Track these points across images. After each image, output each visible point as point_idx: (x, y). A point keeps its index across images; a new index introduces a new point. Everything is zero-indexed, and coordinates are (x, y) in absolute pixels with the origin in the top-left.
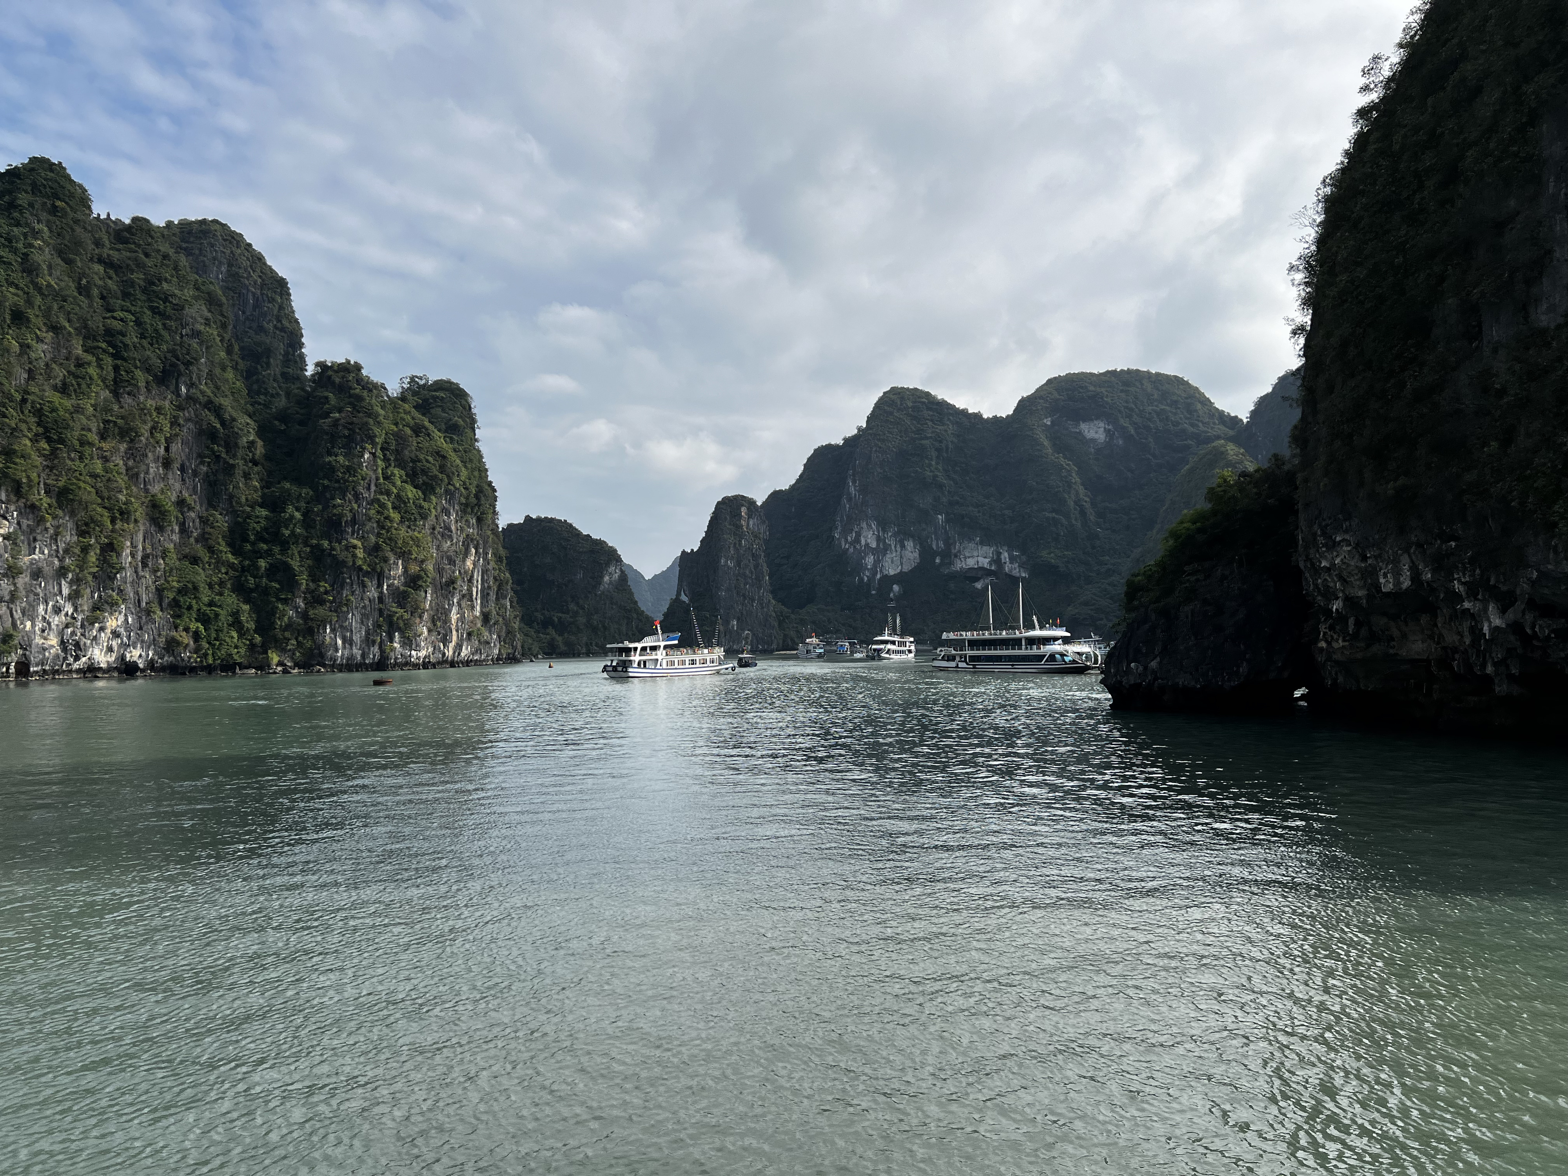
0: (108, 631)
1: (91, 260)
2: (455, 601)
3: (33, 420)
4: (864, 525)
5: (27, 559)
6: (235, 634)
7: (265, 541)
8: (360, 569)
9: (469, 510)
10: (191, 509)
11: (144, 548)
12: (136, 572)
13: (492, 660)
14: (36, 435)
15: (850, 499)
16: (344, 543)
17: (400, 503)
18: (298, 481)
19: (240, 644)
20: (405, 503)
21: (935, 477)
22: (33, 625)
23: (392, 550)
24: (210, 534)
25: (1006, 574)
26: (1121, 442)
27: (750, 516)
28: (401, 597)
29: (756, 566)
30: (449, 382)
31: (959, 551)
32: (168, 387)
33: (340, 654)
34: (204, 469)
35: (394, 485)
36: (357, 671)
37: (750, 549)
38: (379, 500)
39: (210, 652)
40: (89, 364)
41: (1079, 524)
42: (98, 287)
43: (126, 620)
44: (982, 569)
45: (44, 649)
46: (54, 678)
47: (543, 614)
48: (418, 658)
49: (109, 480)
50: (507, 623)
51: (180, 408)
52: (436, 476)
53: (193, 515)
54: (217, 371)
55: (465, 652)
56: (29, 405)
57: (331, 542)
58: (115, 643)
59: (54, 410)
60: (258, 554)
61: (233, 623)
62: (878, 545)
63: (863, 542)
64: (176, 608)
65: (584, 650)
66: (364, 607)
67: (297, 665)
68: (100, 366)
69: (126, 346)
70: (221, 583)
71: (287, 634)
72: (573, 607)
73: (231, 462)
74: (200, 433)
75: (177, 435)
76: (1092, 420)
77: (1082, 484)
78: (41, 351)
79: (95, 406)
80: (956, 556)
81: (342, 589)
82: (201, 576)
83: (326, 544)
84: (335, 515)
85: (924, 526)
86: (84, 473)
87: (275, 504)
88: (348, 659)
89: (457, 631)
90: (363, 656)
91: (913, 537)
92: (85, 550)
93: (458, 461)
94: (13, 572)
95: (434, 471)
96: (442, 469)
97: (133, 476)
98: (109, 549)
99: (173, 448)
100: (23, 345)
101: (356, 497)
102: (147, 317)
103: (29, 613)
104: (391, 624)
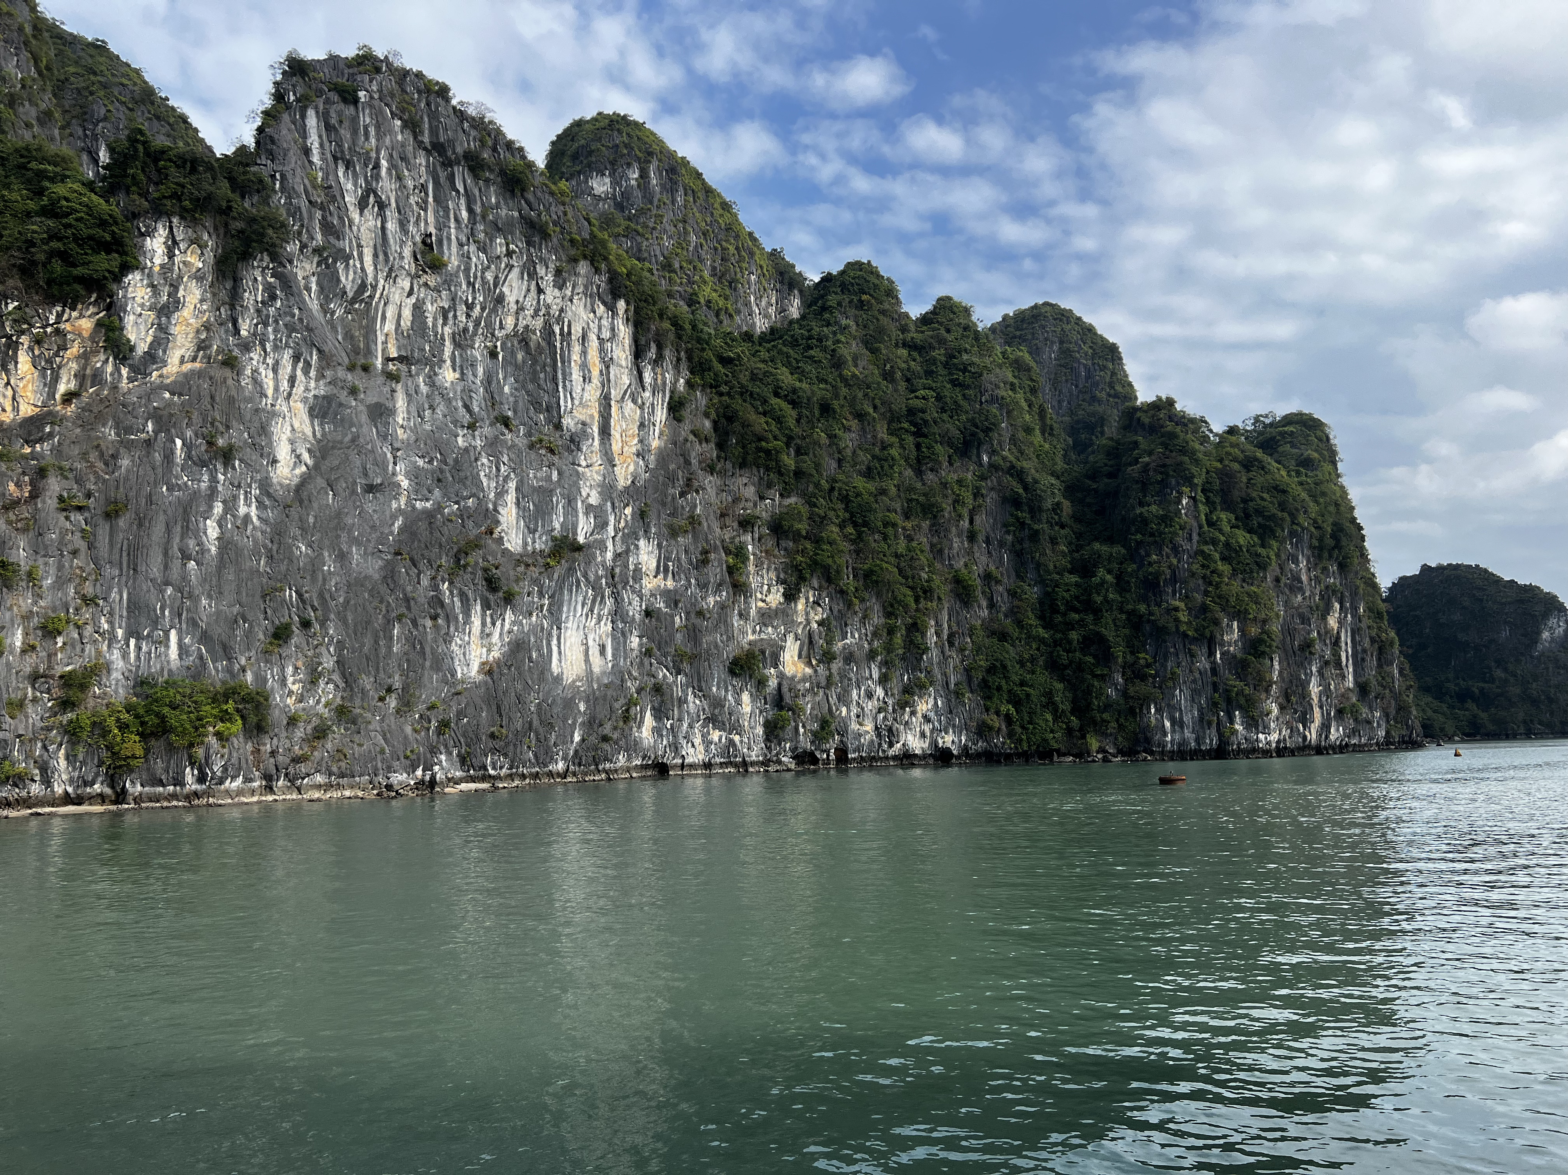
0: (919, 715)
1: (897, 345)
2: (1314, 669)
3: (840, 506)
5: (840, 644)
6: (1049, 717)
7: (1077, 611)
8: (1185, 635)
9: (1326, 555)
10: (998, 582)
11: (949, 627)
12: (942, 652)
13: (1377, 744)
14: (844, 521)
16: (1164, 606)
17: (1230, 554)
18: (1110, 540)
19: (1056, 728)
20: (1236, 551)
22: (849, 710)
23: (1224, 610)
24: (1018, 607)
28: (1240, 667)
30: (1300, 414)
32: (970, 459)
33: (1169, 738)
34: (1010, 538)
35: (1220, 531)
36: (1192, 759)
38: (1203, 552)
39: (1024, 737)
40: (891, 446)
42: (902, 371)
43: (936, 703)
45: (860, 735)
46: (871, 766)
47: (1456, 685)
48: (1269, 743)
49: (912, 558)
50: (1396, 696)
51: (983, 478)
52: (1274, 515)
53: (1001, 589)
54: (1021, 435)
55: (1336, 734)
56: (836, 493)
57: (1149, 606)
58: (927, 728)
59: (858, 495)
60: (1070, 626)
61: (1048, 704)
64: (986, 690)
65: (1522, 730)
66: (1194, 681)
67: (1121, 752)
68: (902, 447)
69: (926, 422)
70: (1033, 660)
71: (1106, 716)
72: (1499, 673)
73: (1036, 527)
74: (1005, 500)
75: (980, 506)
78: (849, 440)
79: (898, 487)
81: (1166, 660)
82: (1011, 653)
83: (1142, 608)
84: (1151, 573)
86: (888, 554)
87: (1084, 569)
88: (1179, 745)
89: (1321, 707)
90: (1197, 740)
92: (891, 631)
93: (1304, 495)
94: (828, 657)
95: (1274, 510)
96: (1282, 507)
97: (938, 552)
98: (915, 628)
99: (978, 519)
100: (832, 437)
101: (1176, 550)
102: (948, 391)
103: (844, 699)
104: (1229, 701)
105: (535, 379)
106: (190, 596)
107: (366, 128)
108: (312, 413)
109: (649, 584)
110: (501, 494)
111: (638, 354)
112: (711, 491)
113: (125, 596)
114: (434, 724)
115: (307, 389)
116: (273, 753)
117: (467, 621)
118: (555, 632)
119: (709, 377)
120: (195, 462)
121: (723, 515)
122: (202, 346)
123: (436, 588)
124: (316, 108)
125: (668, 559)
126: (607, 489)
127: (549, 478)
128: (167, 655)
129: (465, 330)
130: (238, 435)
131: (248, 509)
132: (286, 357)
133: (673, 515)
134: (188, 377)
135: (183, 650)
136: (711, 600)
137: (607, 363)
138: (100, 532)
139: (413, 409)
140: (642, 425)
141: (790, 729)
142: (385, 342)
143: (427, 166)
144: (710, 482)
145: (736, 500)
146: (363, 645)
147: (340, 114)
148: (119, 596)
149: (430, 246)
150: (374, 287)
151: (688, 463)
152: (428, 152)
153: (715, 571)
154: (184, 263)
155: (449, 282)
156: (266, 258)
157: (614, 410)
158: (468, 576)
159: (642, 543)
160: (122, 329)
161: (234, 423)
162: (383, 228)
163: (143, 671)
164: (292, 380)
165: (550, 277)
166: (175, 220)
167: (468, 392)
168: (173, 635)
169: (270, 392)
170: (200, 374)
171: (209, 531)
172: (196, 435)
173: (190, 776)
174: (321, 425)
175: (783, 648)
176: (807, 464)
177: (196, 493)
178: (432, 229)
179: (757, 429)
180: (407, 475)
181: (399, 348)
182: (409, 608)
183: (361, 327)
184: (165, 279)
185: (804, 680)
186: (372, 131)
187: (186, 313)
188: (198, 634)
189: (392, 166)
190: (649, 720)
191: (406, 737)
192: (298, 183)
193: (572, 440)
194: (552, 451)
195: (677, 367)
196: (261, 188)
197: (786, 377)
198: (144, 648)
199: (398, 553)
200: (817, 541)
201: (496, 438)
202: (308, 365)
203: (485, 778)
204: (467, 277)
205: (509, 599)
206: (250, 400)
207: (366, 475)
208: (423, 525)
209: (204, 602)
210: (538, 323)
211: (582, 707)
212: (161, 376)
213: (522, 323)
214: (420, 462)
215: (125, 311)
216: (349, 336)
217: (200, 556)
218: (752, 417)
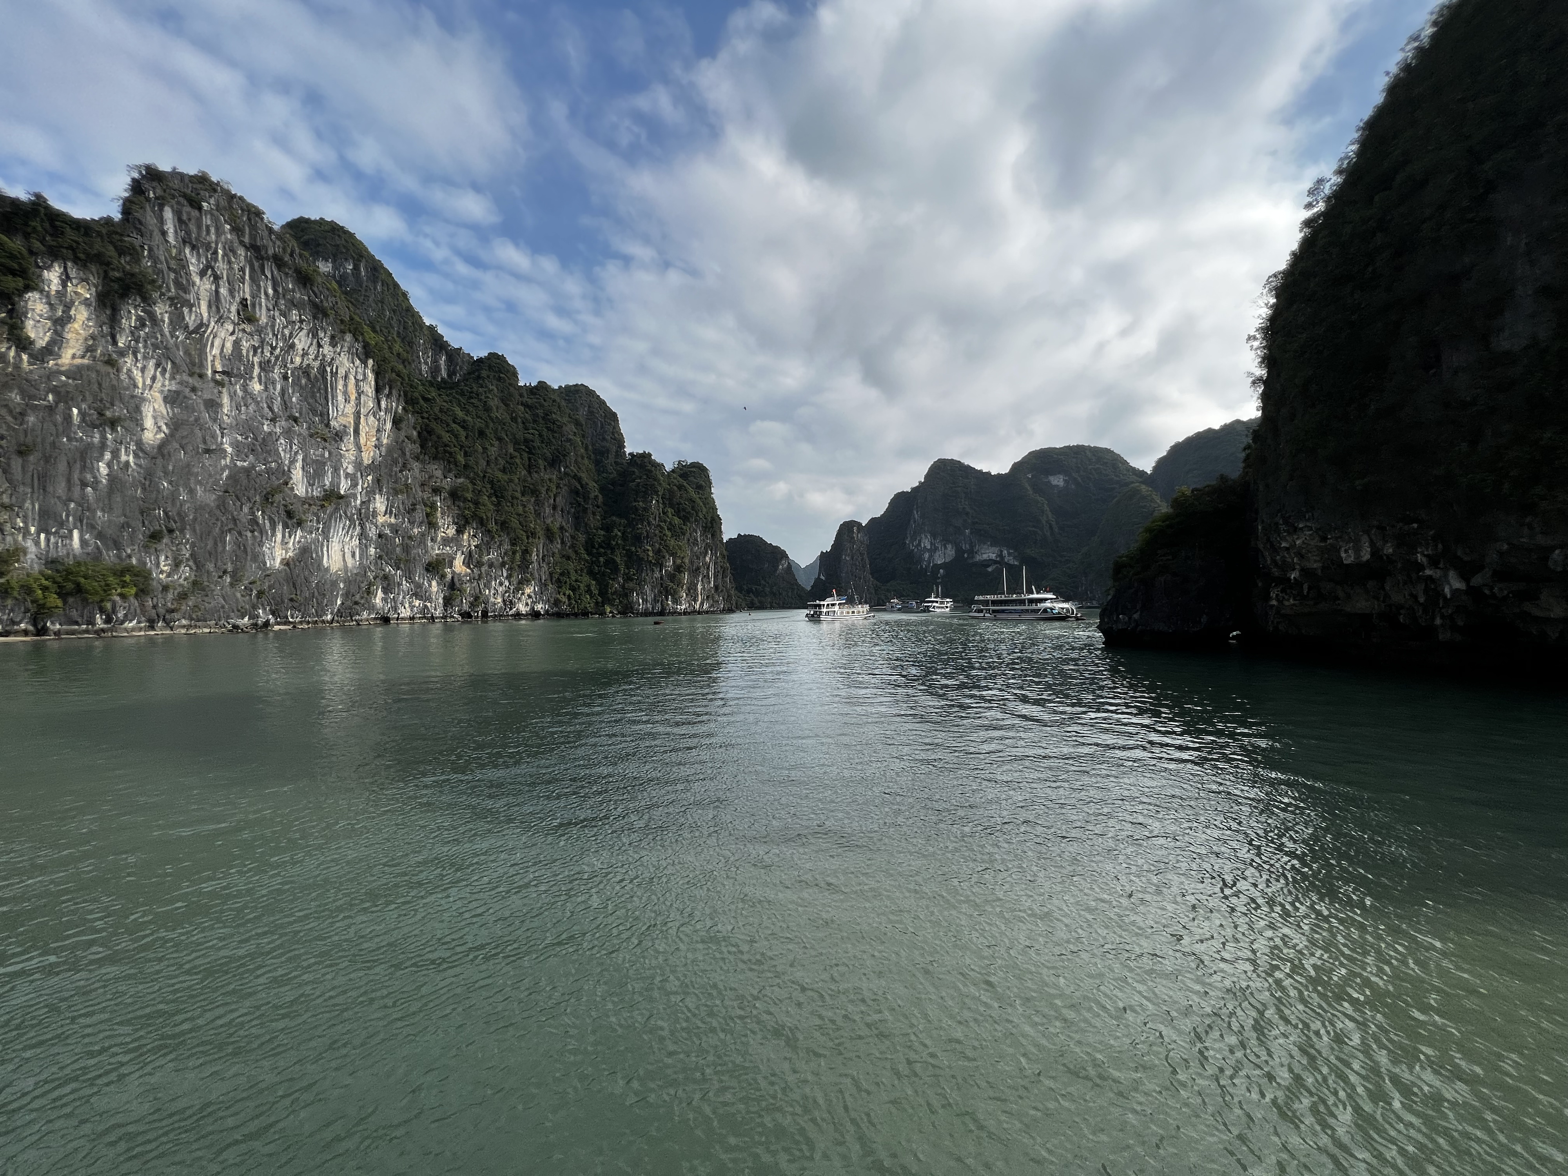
0: (526, 595)
1: (518, 404)
2: (700, 579)
3: (489, 486)
4: (923, 536)
5: (486, 558)
6: (588, 596)
7: (603, 548)
8: (651, 562)
9: (707, 530)
10: (566, 531)
11: (543, 552)
12: (539, 564)
13: (720, 611)
14: (491, 494)
15: (915, 522)
16: (643, 548)
17: (671, 527)
18: (620, 516)
19: (591, 602)
20: (674, 527)
21: (964, 508)
22: (490, 592)
23: (667, 552)
24: (576, 544)
25: (1006, 563)
26: (1073, 487)
27: (859, 532)
28: (672, 577)
29: (862, 560)
30: (698, 463)
31: (978, 550)
32: (555, 468)
33: (641, 607)
34: (573, 510)
35: (668, 517)
36: (648, 616)
37: (859, 550)
38: (660, 525)
39: (576, 606)
40: (516, 457)
41: (1048, 534)
42: (521, 418)
43: (535, 589)
44: (992, 560)
45: (495, 604)
46: (500, 619)
47: (747, 586)
48: (681, 610)
49: (526, 517)
50: (728, 591)
51: (561, 479)
52: (690, 512)
53: (567, 534)
54: (580, 459)
55: (706, 606)
56: (486, 479)
57: (636, 548)
58: (529, 601)
59: (498, 481)
60: (599, 554)
61: (588, 591)
62: (931, 547)
63: (923, 546)
64: (559, 583)
66: (653, 582)
67: (619, 613)
68: (521, 458)
69: (534, 447)
70: (582, 570)
71: (614, 597)
72: (763, 582)
73: (586, 506)
74: (571, 491)
75: (559, 493)
76: (1056, 474)
77: (1050, 511)
78: (493, 451)
79: (519, 479)
80: (976, 553)
81: (642, 573)
82: (571, 566)
83: (633, 549)
84: (638, 533)
85: (958, 536)
86: (514, 513)
87: (608, 528)
88: (645, 610)
89: (701, 595)
90: (653, 608)
91: (951, 542)
92: (514, 553)
93: (702, 504)
94: (479, 564)
95: (689, 509)
96: (693, 508)
97: (538, 514)
98: (526, 552)
99: (558, 500)
100: (485, 449)
101: (649, 523)
102: (545, 432)
103: (487, 586)
104: (667, 591)
105: (313, 396)
106: (88, 509)
107: (208, 227)
108: (166, 400)
109: (381, 519)
110: (293, 462)
111: (378, 390)
112: (417, 471)
113: (37, 507)
114: (254, 592)
115: (163, 385)
116: (154, 607)
117: (274, 534)
118: (325, 543)
119: (417, 408)
120: (88, 424)
121: (422, 485)
122: (90, 349)
123: (253, 514)
124: (172, 207)
125: (392, 506)
126: (358, 464)
127: (323, 455)
128: (71, 545)
129: (269, 361)
130: (118, 411)
131: (127, 457)
132: (151, 364)
133: (395, 482)
134: (80, 368)
135: (83, 542)
136: (416, 530)
137: (360, 394)
138: (13, 463)
139: (234, 405)
140: (378, 431)
141: (458, 601)
142: (213, 361)
143: (246, 257)
144: (416, 465)
145: (431, 477)
146: (206, 545)
147: (189, 214)
148: (32, 506)
149: (246, 306)
150: (208, 326)
151: (404, 454)
152: (247, 249)
153: (419, 515)
154: (75, 293)
155: (260, 331)
156: (139, 299)
157: (362, 420)
158: (274, 509)
159: (377, 496)
160: (22, 328)
161: (117, 403)
162: (217, 292)
163: (53, 554)
164: (154, 379)
165: (327, 339)
166: (69, 264)
167: (270, 400)
168: (76, 534)
169: (140, 385)
170: (88, 368)
171: (101, 469)
172: (90, 408)
173: (99, 620)
174: (172, 408)
175: (454, 558)
176: (472, 462)
177: (90, 446)
178: (248, 296)
179: (445, 440)
180: (231, 445)
181: (223, 366)
182: (236, 524)
183: (196, 349)
184: (61, 301)
185: (466, 575)
186: (213, 230)
187: (76, 326)
188: (95, 532)
189: (225, 255)
190: (380, 594)
191: (237, 600)
192: (161, 254)
193: (337, 434)
194: (325, 440)
195: (398, 400)
196: (134, 254)
197: (460, 414)
198: (52, 539)
199: (226, 492)
200: (476, 503)
201: (290, 429)
202: (164, 371)
203: (287, 623)
204: (273, 331)
205: (300, 524)
206: (127, 389)
207: (205, 442)
208: (242, 476)
209: (99, 514)
210: (316, 364)
211: (342, 586)
212: (56, 364)
213: (306, 362)
214: (239, 438)
215: (26, 317)
216: (187, 353)
217: (96, 483)
218: (443, 433)
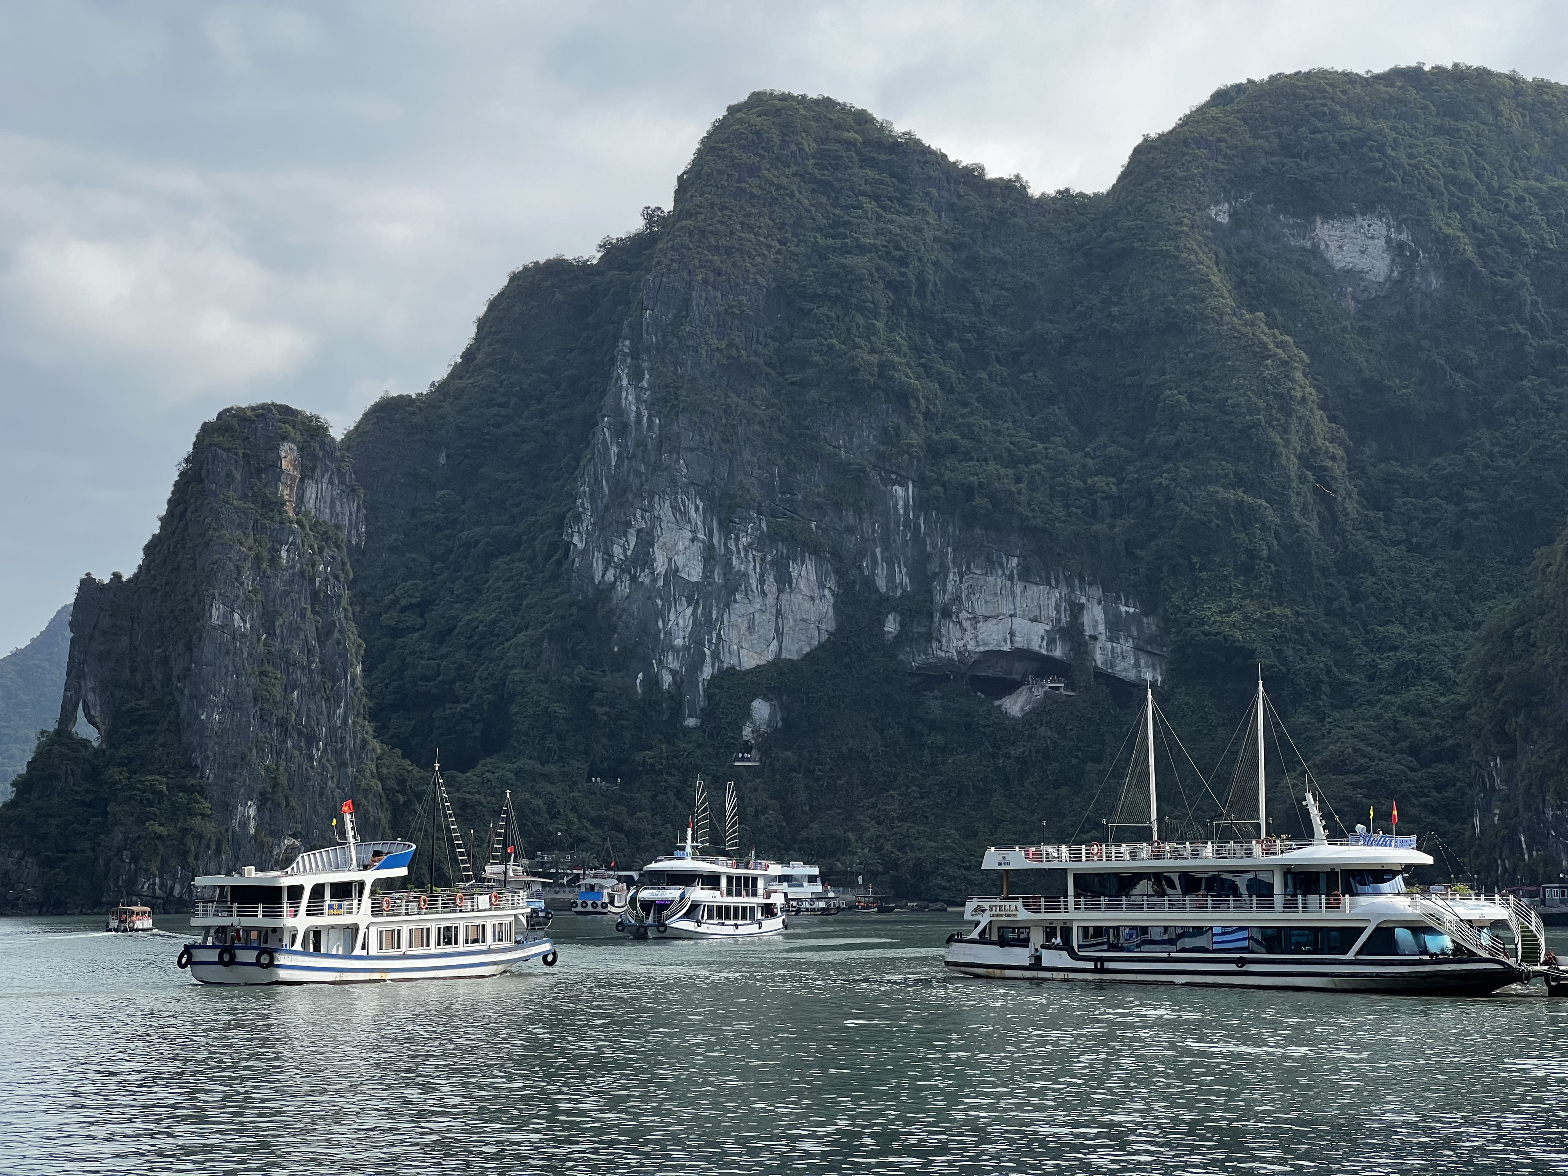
4: (664, 510)
15: (621, 429)
21: (885, 367)
25: (1099, 674)
26: (1435, 283)
27: (306, 474)
29: (324, 634)
31: (957, 599)
37: (306, 577)
41: (1313, 526)
44: (1024, 654)
62: (707, 574)
63: (660, 566)
76: (1351, 213)
77: (1323, 406)
80: (946, 614)
85: (850, 517)
91: (816, 551)
